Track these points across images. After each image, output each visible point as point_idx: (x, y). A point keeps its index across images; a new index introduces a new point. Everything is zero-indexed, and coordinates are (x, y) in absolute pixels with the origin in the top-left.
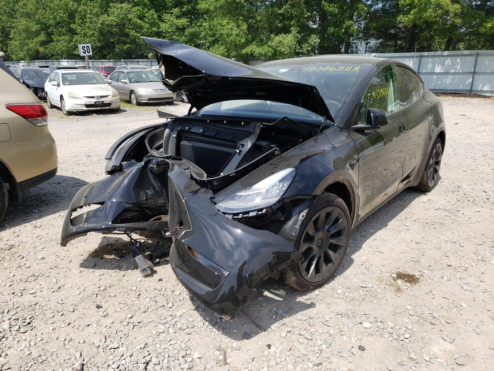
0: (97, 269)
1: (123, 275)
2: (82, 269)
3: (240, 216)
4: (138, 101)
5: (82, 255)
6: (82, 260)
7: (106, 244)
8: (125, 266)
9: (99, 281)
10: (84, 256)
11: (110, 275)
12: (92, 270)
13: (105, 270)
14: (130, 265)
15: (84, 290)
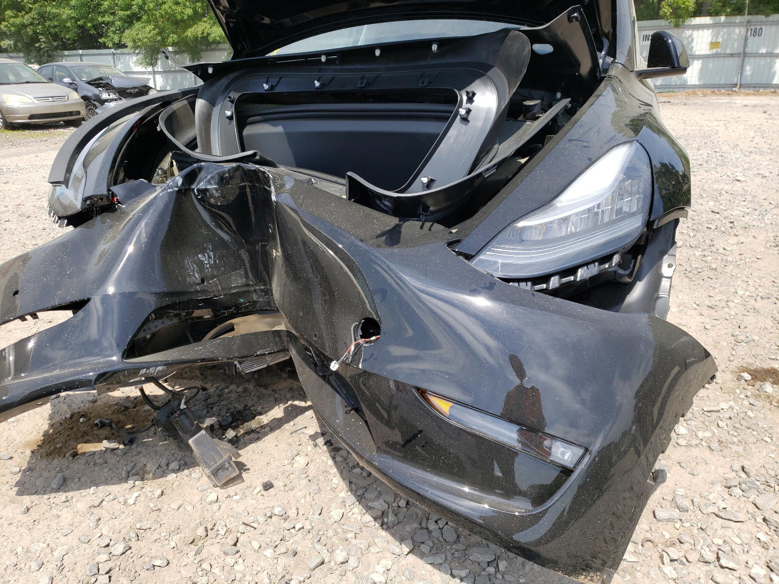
0: (73, 490)
1: (159, 492)
2: (27, 500)
3: (554, 282)
4: (9, 121)
5: (11, 458)
6: (15, 474)
7: (68, 416)
8: (151, 467)
9: (97, 525)
10: (17, 459)
11: (121, 499)
12: (62, 496)
13: (101, 488)
14: (164, 462)
15: (61, 568)
